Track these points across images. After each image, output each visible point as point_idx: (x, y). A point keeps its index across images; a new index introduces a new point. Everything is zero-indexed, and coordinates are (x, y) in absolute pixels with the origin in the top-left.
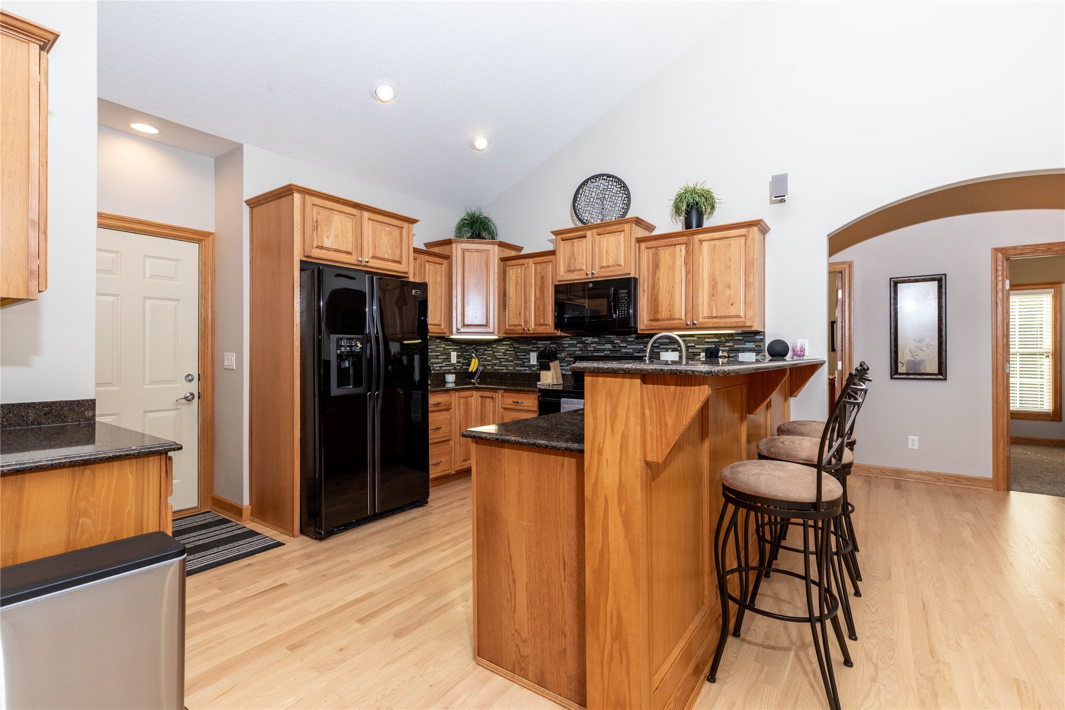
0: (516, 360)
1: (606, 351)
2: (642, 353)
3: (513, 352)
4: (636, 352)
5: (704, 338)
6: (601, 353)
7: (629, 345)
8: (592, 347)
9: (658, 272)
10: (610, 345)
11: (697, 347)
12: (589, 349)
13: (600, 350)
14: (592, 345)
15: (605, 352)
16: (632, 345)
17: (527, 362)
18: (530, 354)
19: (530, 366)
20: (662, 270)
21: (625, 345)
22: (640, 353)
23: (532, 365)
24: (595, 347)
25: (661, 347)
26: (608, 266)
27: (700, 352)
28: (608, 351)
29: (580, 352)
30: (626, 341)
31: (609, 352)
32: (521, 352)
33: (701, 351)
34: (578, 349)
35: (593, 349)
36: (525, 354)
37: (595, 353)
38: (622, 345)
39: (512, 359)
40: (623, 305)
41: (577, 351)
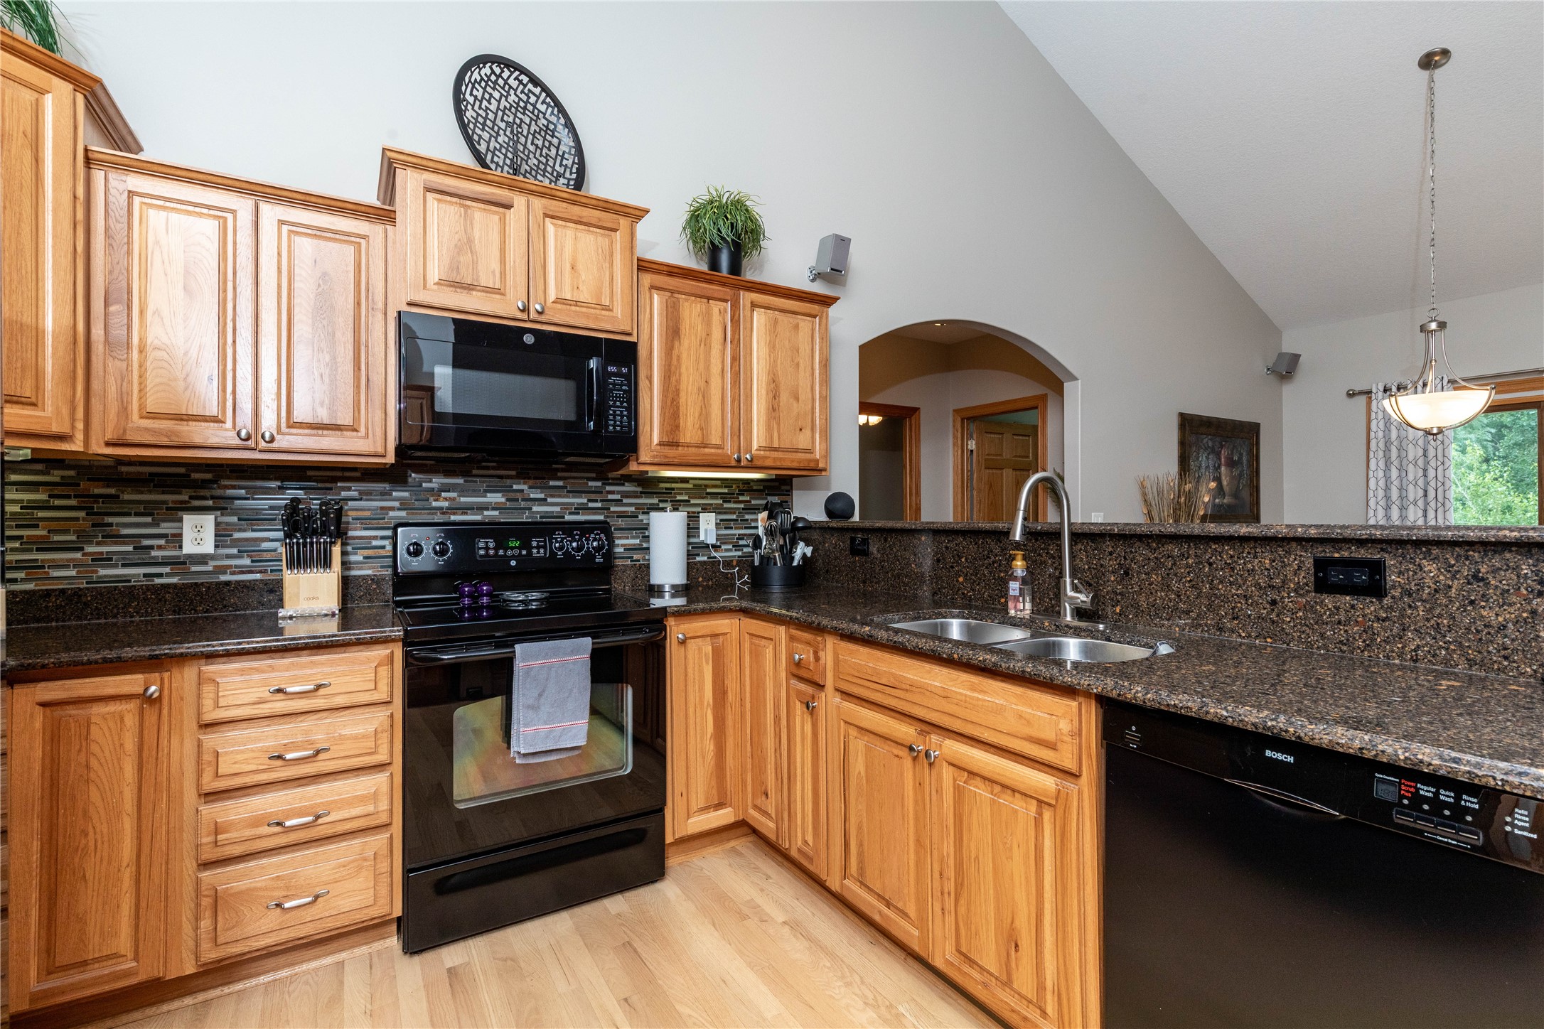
0: (99, 544)
1: (487, 509)
2: (583, 514)
3: (82, 514)
4: (570, 513)
5: (706, 486)
6: (471, 514)
7: (552, 496)
8: (446, 499)
9: (677, 343)
10: (500, 495)
11: (693, 502)
12: (434, 504)
13: (473, 509)
14: (444, 494)
15: (486, 513)
16: (560, 496)
17: (160, 547)
18: (181, 520)
19: (180, 563)
20: (685, 342)
21: (542, 496)
22: (578, 513)
23: (190, 556)
24: (454, 499)
25: (625, 501)
26: (576, 303)
27: (699, 513)
28: (494, 509)
29: (403, 514)
30: (542, 488)
31: (496, 513)
32: (128, 514)
33: (700, 510)
34: (396, 504)
35: (446, 504)
36: (149, 519)
37: (454, 514)
38: (532, 496)
39: (73, 538)
40: (618, 404)
41: (392, 509)
